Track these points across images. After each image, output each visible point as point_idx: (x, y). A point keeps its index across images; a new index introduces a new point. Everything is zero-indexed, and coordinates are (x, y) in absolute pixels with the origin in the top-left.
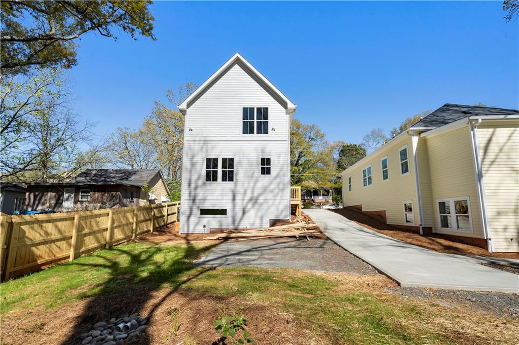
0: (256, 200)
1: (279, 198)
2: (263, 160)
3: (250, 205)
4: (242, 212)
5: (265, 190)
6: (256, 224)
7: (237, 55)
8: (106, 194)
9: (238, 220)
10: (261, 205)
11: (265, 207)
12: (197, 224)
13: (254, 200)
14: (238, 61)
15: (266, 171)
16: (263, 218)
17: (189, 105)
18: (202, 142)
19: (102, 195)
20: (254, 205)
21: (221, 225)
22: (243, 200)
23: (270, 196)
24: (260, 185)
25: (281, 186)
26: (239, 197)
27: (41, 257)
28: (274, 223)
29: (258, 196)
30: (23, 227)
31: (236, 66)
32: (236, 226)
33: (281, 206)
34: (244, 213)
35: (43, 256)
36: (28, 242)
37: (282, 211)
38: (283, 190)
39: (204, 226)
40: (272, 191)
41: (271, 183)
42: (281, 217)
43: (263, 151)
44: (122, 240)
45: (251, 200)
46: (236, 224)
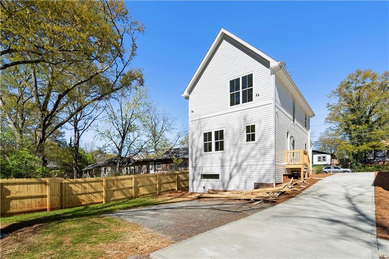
0: (241, 166)
1: (261, 163)
2: (248, 128)
3: (235, 171)
4: (229, 176)
5: (248, 156)
6: (240, 187)
7: (223, 30)
8: (168, 165)
9: (227, 183)
10: (245, 170)
11: (248, 171)
12: (199, 186)
13: (238, 166)
14: (225, 37)
15: (251, 138)
16: (248, 182)
17: (190, 92)
18: (197, 121)
19: (167, 166)
20: (238, 170)
21: (214, 187)
22: (230, 166)
23: (252, 161)
24: (243, 152)
25: (263, 151)
26: (227, 164)
27: (83, 200)
28: (258, 186)
29: (242, 162)
30: (70, 185)
31: (224, 42)
32: (225, 188)
33: (263, 170)
34: (231, 178)
35: (85, 200)
36: (74, 193)
37: (264, 175)
38: (264, 154)
39: (204, 187)
40: (255, 156)
41: (253, 149)
42: (264, 181)
43: (245, 119)
44: (148, 194)
45: (236, 166)
46: (225, 186)
